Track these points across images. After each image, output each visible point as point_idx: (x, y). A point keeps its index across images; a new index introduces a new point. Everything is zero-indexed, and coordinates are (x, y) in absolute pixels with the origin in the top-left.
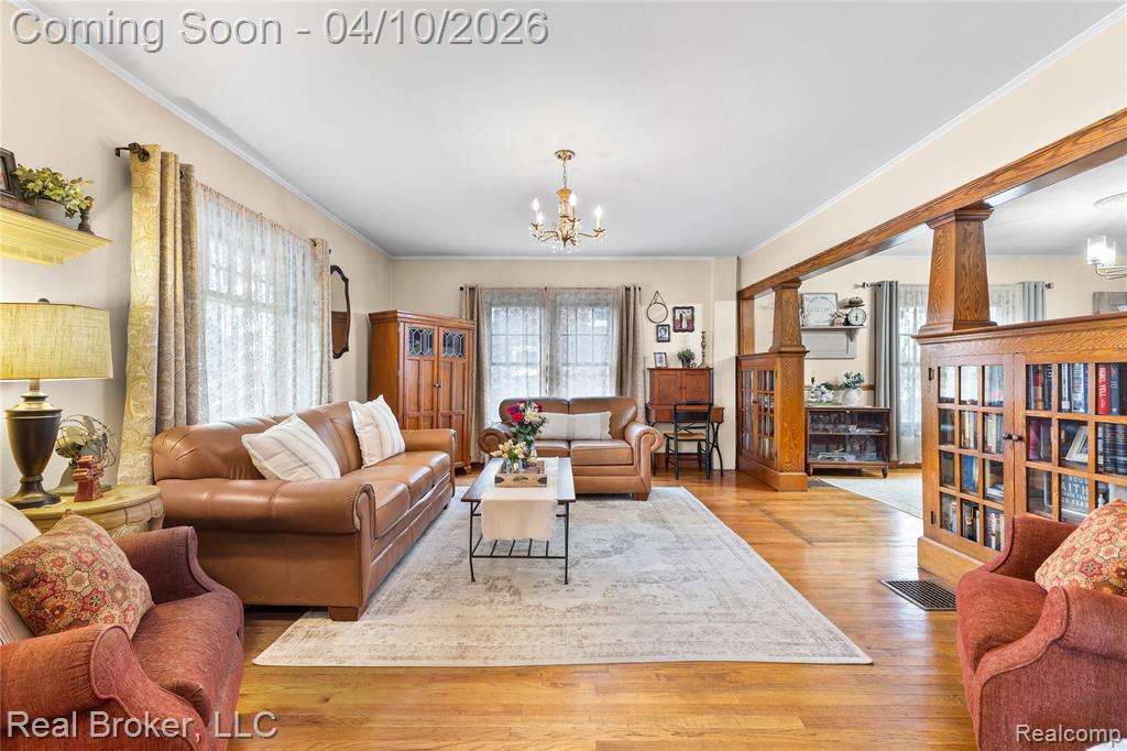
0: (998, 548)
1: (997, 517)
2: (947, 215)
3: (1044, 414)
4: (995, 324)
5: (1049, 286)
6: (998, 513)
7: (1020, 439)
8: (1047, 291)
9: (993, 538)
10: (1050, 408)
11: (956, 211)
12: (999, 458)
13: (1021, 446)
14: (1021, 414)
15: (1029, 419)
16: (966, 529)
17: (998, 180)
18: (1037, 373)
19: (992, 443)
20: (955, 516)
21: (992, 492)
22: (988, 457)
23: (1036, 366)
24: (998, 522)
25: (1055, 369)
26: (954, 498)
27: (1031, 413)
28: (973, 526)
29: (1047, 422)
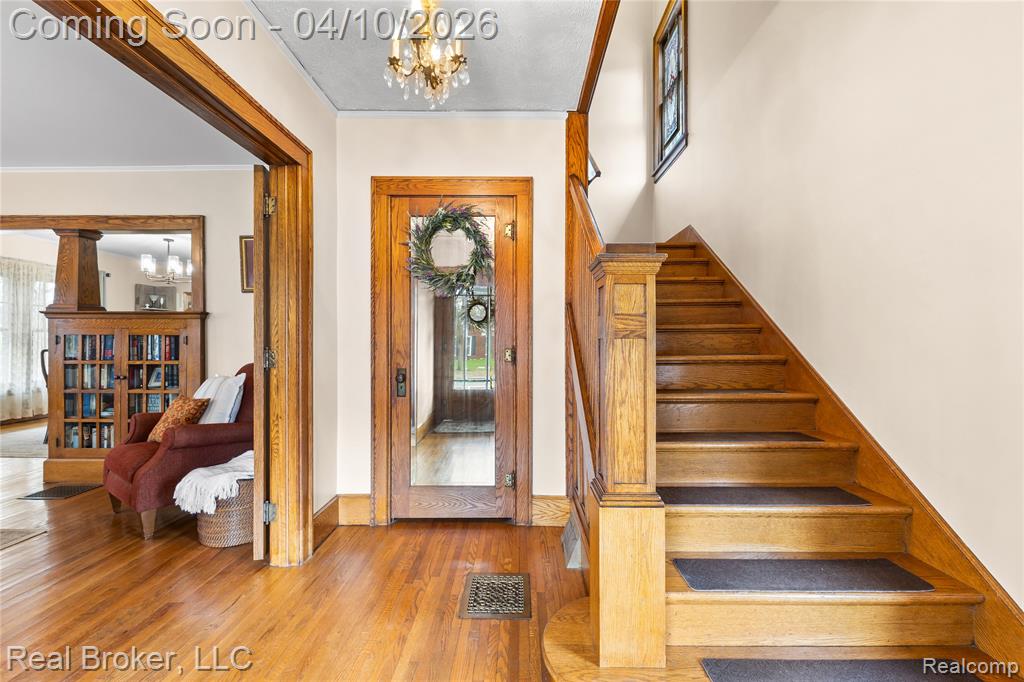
0: (109, 446)
1: (109, 428)
2: (73, 231)
3: (138, 363)
4: (104, 309)
5: (108, 275)
6: (109, 425)
7: (125, 378)
8: (107, 279)
9: (106, 442)
10: (142, 359)
11: (80, 230)
12: (110, 392)
13: (125, 383)
14: (125, 364)
15: (130, 366)
16: (85, 443)
17: (111, 221)
18: (134, 340)
19: (104, 383)
20: (77, 437)
21: (104, 414)
22: (103, 391)
23: (133, 336)
24: (109, 431)
25: (145, 337)
26: (76, 424)
27: (131, 363)
28: (90, 440)
29: (141, 366)
